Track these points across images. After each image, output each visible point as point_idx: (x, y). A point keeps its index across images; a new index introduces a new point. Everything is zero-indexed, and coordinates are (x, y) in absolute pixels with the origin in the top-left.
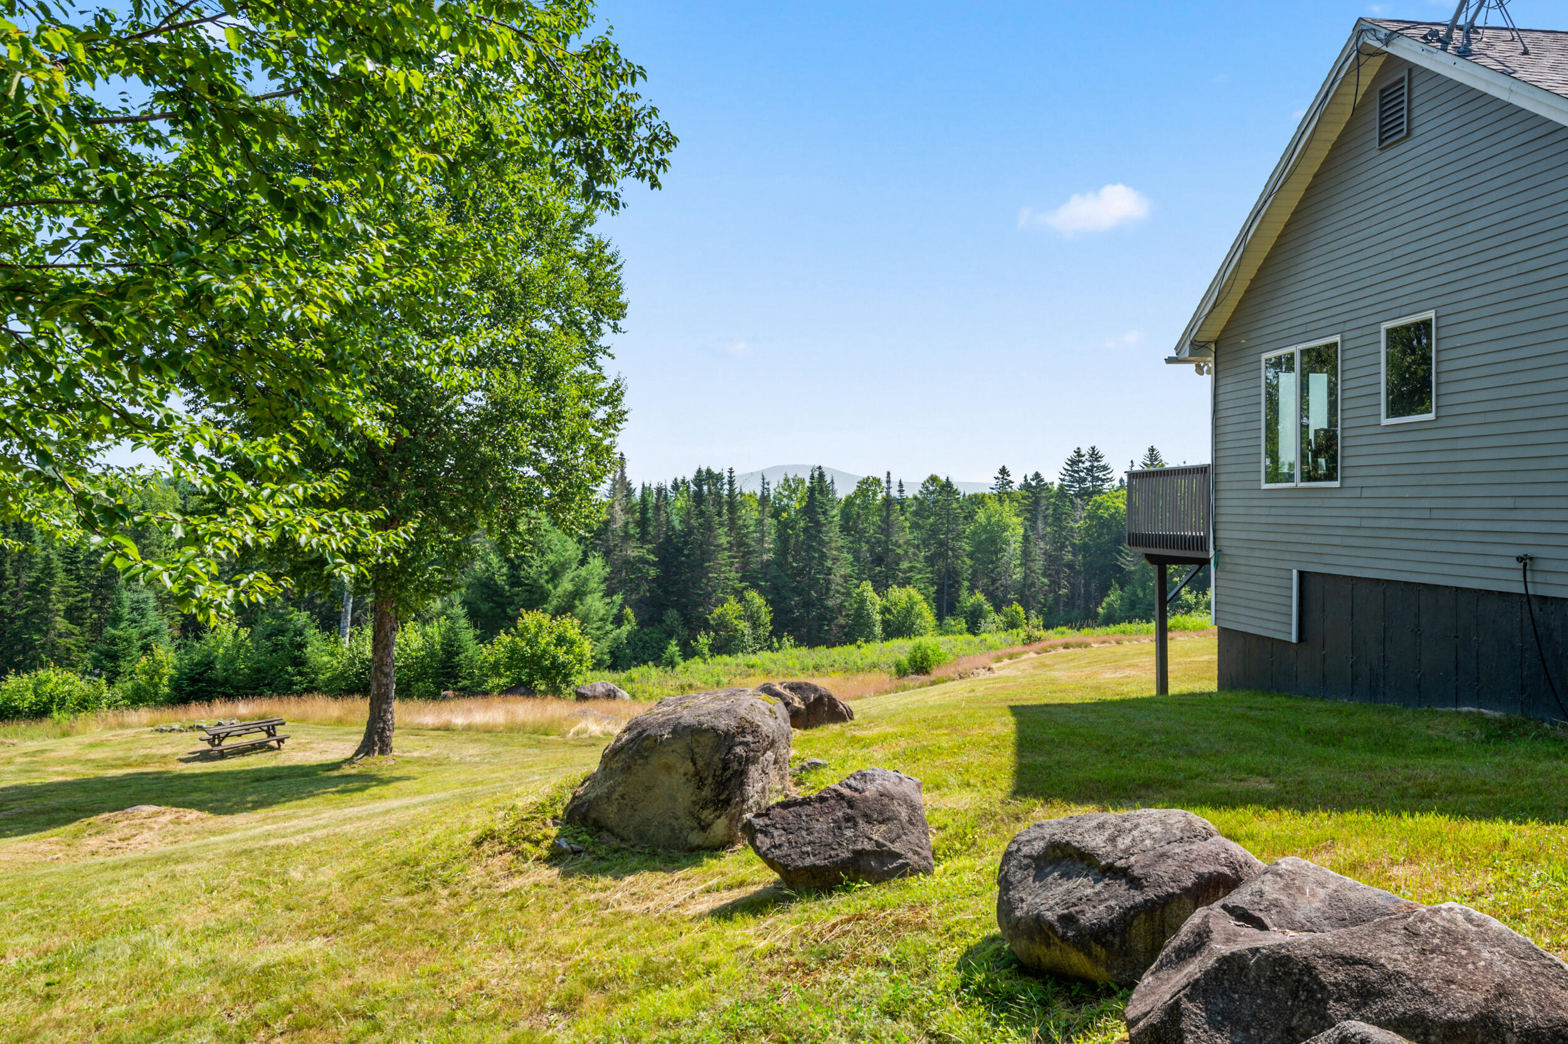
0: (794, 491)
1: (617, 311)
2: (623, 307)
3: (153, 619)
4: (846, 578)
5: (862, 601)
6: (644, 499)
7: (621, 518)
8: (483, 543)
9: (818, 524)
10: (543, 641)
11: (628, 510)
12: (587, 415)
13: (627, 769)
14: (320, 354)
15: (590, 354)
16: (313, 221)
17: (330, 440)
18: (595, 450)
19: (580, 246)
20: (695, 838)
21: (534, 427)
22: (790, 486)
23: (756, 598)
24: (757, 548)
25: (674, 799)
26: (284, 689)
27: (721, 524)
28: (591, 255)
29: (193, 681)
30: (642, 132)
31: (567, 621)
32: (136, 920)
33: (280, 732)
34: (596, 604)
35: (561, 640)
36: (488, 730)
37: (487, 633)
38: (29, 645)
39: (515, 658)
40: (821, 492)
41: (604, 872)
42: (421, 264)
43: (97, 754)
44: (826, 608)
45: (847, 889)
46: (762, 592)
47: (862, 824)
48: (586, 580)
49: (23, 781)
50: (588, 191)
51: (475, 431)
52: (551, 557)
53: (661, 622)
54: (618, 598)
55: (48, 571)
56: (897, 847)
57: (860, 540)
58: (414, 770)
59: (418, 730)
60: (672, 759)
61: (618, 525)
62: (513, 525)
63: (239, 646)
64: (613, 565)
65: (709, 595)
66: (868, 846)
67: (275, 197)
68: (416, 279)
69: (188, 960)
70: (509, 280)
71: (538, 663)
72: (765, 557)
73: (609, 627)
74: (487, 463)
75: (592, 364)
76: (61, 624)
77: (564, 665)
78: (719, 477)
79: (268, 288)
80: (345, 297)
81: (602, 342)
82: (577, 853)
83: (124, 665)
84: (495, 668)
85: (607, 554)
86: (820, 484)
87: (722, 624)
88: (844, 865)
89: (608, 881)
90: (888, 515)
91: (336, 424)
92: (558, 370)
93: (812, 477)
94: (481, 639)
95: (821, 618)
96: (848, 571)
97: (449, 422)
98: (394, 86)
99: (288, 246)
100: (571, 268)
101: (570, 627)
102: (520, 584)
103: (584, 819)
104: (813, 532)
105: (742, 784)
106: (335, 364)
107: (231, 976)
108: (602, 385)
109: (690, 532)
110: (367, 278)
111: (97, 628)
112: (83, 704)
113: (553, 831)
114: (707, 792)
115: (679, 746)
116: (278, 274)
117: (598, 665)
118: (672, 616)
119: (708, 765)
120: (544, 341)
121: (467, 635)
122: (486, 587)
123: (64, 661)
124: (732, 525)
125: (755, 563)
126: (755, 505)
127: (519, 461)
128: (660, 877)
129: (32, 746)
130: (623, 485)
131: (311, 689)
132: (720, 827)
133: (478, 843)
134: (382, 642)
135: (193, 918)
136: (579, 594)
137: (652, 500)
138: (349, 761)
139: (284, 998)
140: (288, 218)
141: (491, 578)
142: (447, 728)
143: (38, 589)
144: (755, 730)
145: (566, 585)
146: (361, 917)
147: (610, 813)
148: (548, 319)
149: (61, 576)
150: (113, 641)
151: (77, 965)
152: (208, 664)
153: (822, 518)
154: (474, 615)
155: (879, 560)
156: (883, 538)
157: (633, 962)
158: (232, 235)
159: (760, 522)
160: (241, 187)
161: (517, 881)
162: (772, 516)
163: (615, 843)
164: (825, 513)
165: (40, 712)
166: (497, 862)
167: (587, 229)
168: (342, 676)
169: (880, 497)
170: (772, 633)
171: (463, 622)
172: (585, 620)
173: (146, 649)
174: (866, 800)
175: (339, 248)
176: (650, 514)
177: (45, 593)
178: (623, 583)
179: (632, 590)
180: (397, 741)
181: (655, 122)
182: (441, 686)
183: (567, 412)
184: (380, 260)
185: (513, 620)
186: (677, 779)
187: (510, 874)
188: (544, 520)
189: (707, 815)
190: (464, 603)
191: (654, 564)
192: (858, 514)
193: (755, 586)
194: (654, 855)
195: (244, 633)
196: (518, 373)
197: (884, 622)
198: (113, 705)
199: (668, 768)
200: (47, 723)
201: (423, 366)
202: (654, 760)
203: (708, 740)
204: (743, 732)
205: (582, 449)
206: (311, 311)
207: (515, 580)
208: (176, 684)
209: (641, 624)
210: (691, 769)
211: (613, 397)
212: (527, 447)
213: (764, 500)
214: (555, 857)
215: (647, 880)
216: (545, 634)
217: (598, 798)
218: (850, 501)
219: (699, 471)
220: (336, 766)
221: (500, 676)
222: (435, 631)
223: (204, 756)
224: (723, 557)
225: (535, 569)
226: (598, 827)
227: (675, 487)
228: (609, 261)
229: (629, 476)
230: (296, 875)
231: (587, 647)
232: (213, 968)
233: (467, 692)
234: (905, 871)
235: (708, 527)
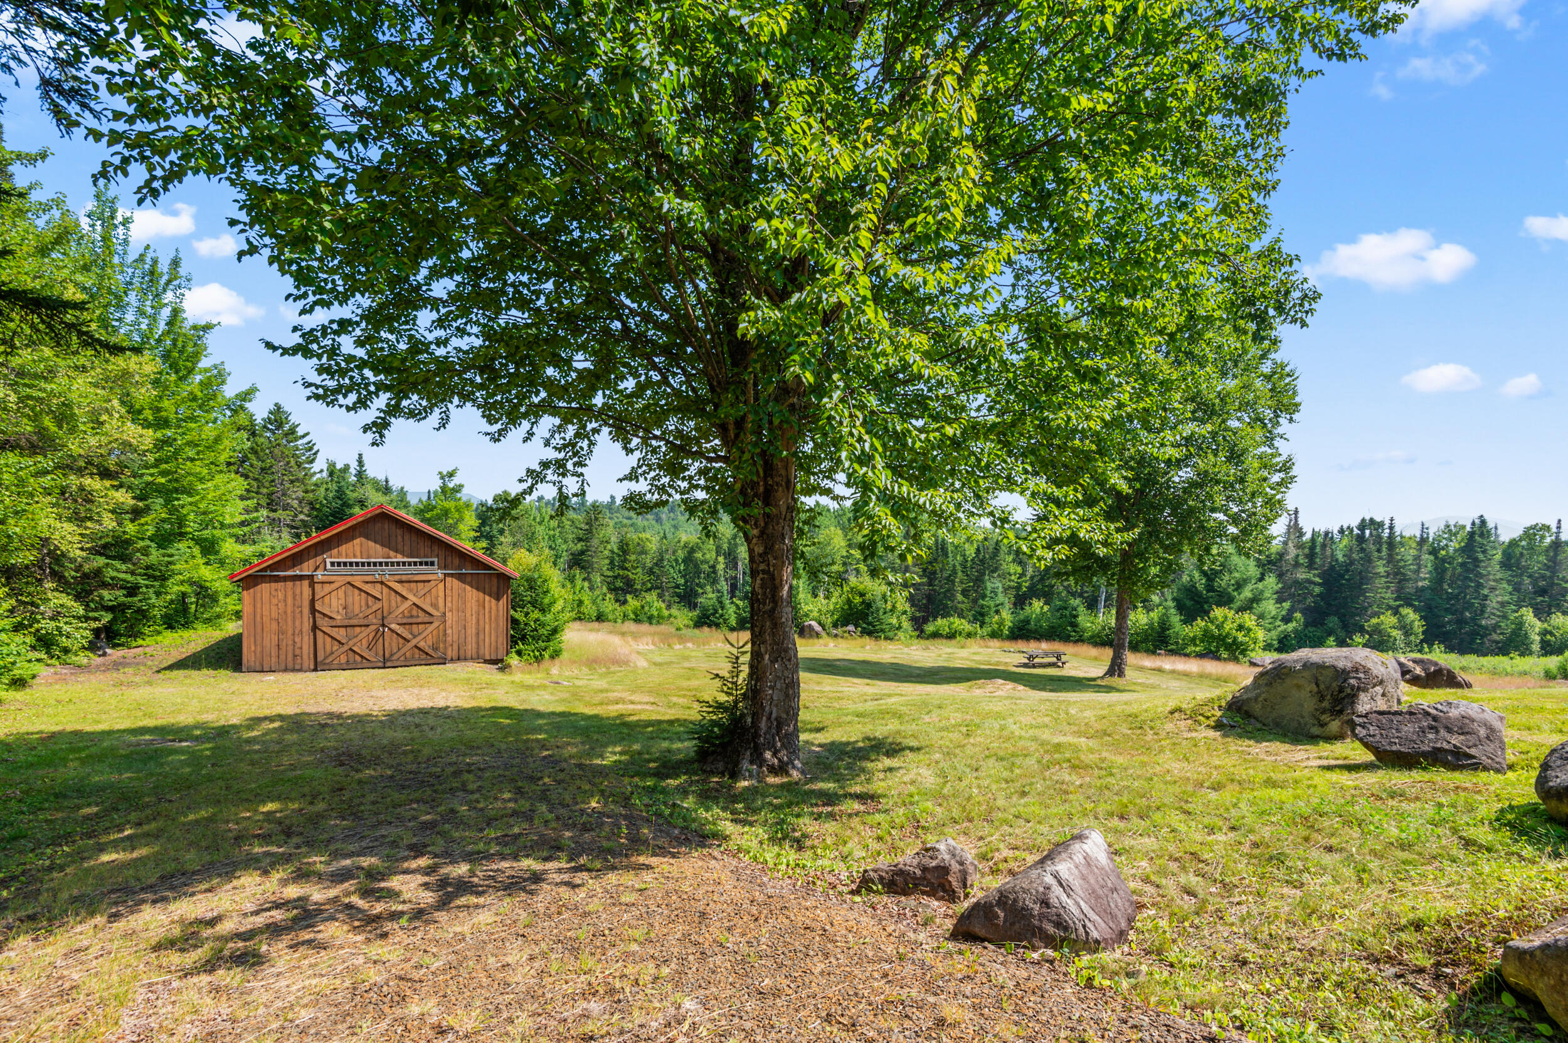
0: (1455, 535)
1: (1292, 408)
2: (1297, 405)
3: (1001, 598)
4: (1503, 604)
5: (1520, 625)
6: (1313, 540)
7: (1292, 552)
8: (1188, 560)
9: (1476, 561)
10: (1228, 626)
11: (1299, 546)
12: (1265, 479)
13: (1269, 684)
14: (1094, 447)
15: (1269, 440)
16: (1094, 381)
17: (1097, 491)
18: (1270, 502)
19: (1266, 368)
20: (1315, 730)
21: (1225, 488)
22: (1450, 531)
23: (1410, 614)
24: (1413, 576)
25: (1302, 705)
26: (1066, 639)
27: (1380, 558)
28: (1274, 373)
29: (1020, 629)
30: (1296, 294)
31: (1246, 616)
32: (998, 716)
33: (1064, 658)
34: (1270, 607)
35: (1241, 628)
36: (1186, 675)
37: (1189, 617)
38: (946, 606)
39: (1207, 636)
40: (1482, 535)
41: (1249, 738)
42: (1150, 394)
43: (977, 658)
44: (1480, 626)
45: (1424, 769)
46: (1416, 610)
47: (1443, 732)
48: (1262, 592)
49: (945, 664)
50: (1257, 338)
51: (1184, 492)
52: (1237, 575)
53: (1322, 624)
54: (1287, 605)
55: (954, 572)
56: (1473, 751)
57: (1522, 575)
58: (1138, 688)
59: (1141, 669)
60: (1301, 682)
61: (1290, 557)
62: (1207, 550)
63: (1043, 614)
64: (1284, 583)
65: (1366, 609)
66: (1445, 746)
67: (1077, 372)
68: (1146, 403)
69: (1023, 733)
70: (1211, 396)
71: (1223, 640)
72: (1420, 584)
73: (1278, 623)
74: (1191, 511)
75: (1271, 446)
76: (960, 597)
77: (1242, 644)
78: (1381, 525)
79: (1073, 415)
80: (1107, 418)
81: (1279, 430)
82: (1233, 727)
83: (987, 619)
84: (1193, 640)
85: (1280, 576)
86: (1481, 531)
87: (1377, 630)
88: (1424, 754)
89: (1252, 742)
90: (1556, 555)
91: (1101, 482)
92: (1245, 451)
93: (1473, 524)
94: (1185, 622)
95: (1474, 634)
96: (1506, 598)
97: (1169, 487)
98: (1137, 309)
99: (1081, 395)
100: (1258, 383)
101: (1249, 620)
102: (1213, 590)
103: (1239, 710)
104: (1471, 566)
105: (1353, 703)
106: (1101, 452)
107: (1043, 744)
108: (1278, 459)
109: (1352, 563)
110: (1120, 406)
111: (975, 601)
112: (969, 635)
113: (1219, 714)
114: (1326, 704)
115: (1306, 674)
116: (1078, 408)
117: (1268, 647)
118: (1333, 621)
119: (1328, 688)
120: (1235, 434)
121: (1175, 619)
122: (1190, 591)
123: (961, 616)
124: (1390, 559)
125: (1410, 588)
126: (1414, 545)
127: (1213, 510)
128: (1287, 746)
129: (949, 650)
130: (1295, 529)
131: (1080, 640)
132: (1334, 726)
133: (1172, 713)
134: (1121, 617)
135: (1026, 720)
136: (1256, 599)
137: (1320, 540)
138: (1102, 678)
139: (1067, 755)
140: (1082, 382)
141: (1194, 586)
142: (1160, 670)
143: (950, 580)
144: (1367, 671)
145: (1247, 593)
146: (1105, 733)
147: (1257, 709)
148: (1239, 419)
149: (960, 574)
150: (982, 607)
151: (978, 726)
152: (1027, 621)
153: (1481, 556)
154: (1180, 607)
155: (1543, 592)
156: (1548, 573)
157: (1260, 777)
158: (1055, 393)
159: (1417, 558)
160: (1061, 369)
161: (1194, 734)
162: (1430, 553)
163: (1259, 726)
164: (1484, 552)
165: (951, 636)
166: (1183, 723)
167: (1272, 356)
168: (1098, 635)
169: (1548, 540)
170: (1422, 641)
171: (1173, 611)
172: (1261, 616)
173: (997, 612)
174: (1449, 718)
175: (1106, 392)
176: (1318, 550)
177: (953, 582)
178: (1292, 596)
179: (1299, 602)
180: (1128, 672)
181: (1305, 286)
182: (1157, 647)
183: (1249, 478)
184: (1127, 395)
185: (1207, 613)
186: (1305, 694)
187: (1190, 730)
188: (1231, 549)
189: (1325, 718)
190: (1174, 599)
191: (1319, 584)
192: (1522, 554)
193: (1409, 604)
194: (1285, 736)
195: (1046, 608)
196: (1216, 455)
197: (1542, 641)
198: (982, 637)
199: (1299, 687)
200: (953, 642)
201: (1149, 449)
202: (1288, 681)
203: (1330, 673)
204: (1357, 671)
205: (1259, 501)
206: (1092, 424)
207: (1210, 588)
208: (1011, 630)
209: (1306, 625)
210: (1315, 689)
211: (1286, 467)
212: (1220, 500)
213: (1423, 541)
214: (1218, 726)
215: (1279, 747)
216: (1229, 622)
217: (1249, 699)
218: (1513, 543)
219: (1363, 520)
220: (1094, 679)
221: (1196, 645)
222: (1155, 615)
223: (1025, 665)
224: (1380, 582)
225: (1224, 581)
226: (1248, 715)
227: (1341, 531)
228: (1288, 375)
229: (1301, 523)
230: (1073, 712)
231: (1261, 635)
232: (1035, 739)
233: (1173, 653)
234: (1476, 767)
235: (1368, 560)
